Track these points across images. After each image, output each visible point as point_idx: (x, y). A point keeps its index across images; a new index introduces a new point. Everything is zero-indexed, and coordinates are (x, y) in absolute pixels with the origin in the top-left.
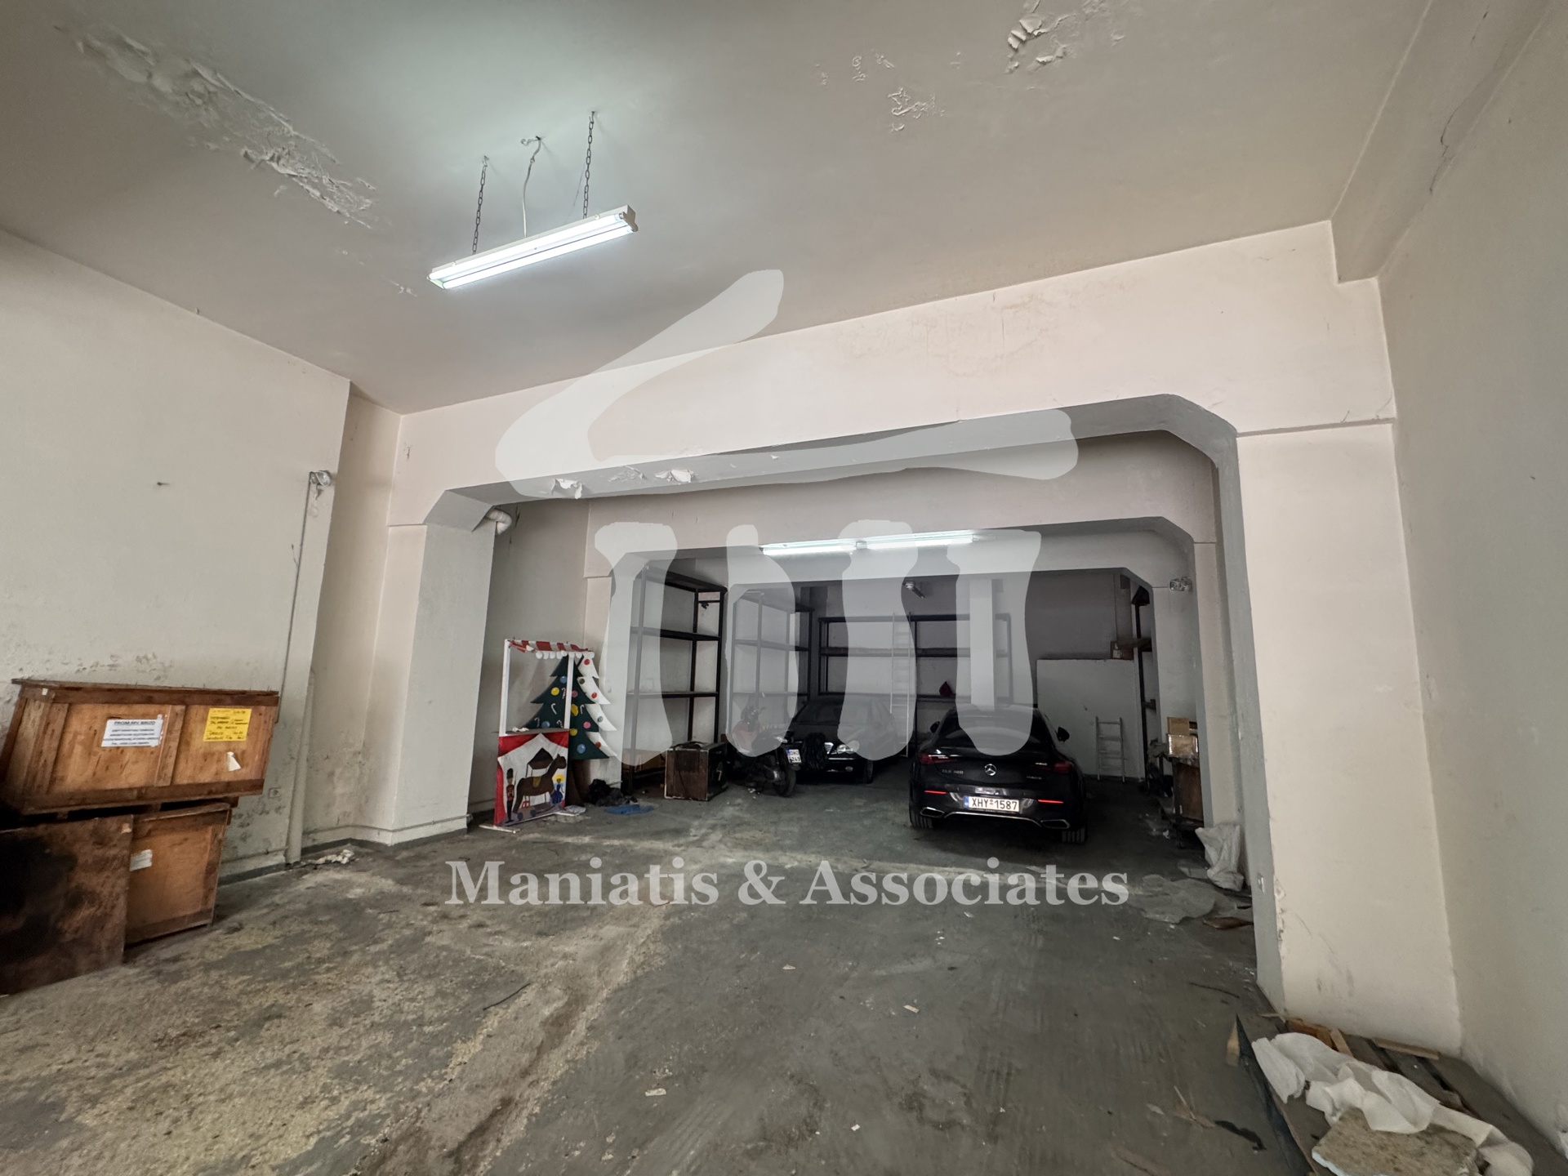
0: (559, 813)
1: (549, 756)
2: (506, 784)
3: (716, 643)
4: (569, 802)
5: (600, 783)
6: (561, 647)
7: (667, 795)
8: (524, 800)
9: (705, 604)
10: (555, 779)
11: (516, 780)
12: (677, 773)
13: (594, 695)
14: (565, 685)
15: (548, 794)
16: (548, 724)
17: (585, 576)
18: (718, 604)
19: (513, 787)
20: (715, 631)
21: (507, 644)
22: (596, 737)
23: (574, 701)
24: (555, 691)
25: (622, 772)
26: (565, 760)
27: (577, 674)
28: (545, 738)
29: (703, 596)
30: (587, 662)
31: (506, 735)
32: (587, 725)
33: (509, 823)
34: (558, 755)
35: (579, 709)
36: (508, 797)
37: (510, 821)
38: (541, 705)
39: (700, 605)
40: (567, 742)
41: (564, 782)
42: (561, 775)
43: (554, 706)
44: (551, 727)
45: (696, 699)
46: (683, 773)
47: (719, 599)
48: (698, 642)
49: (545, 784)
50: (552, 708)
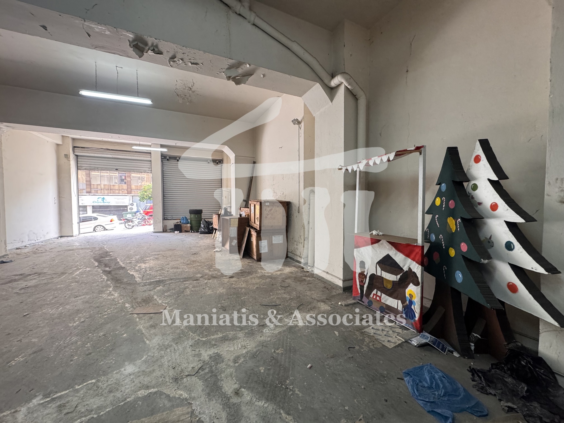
10: (407, 292)
16: (434, 237)
19: (365, 276)
23: (452, 213)
24: (438, 202)
26: (418, 278)
30: (477, 159)
33: (361, 301)
35: (456, 224)
41: (417, 300)
42: (413, 291)
50: (436, 217)
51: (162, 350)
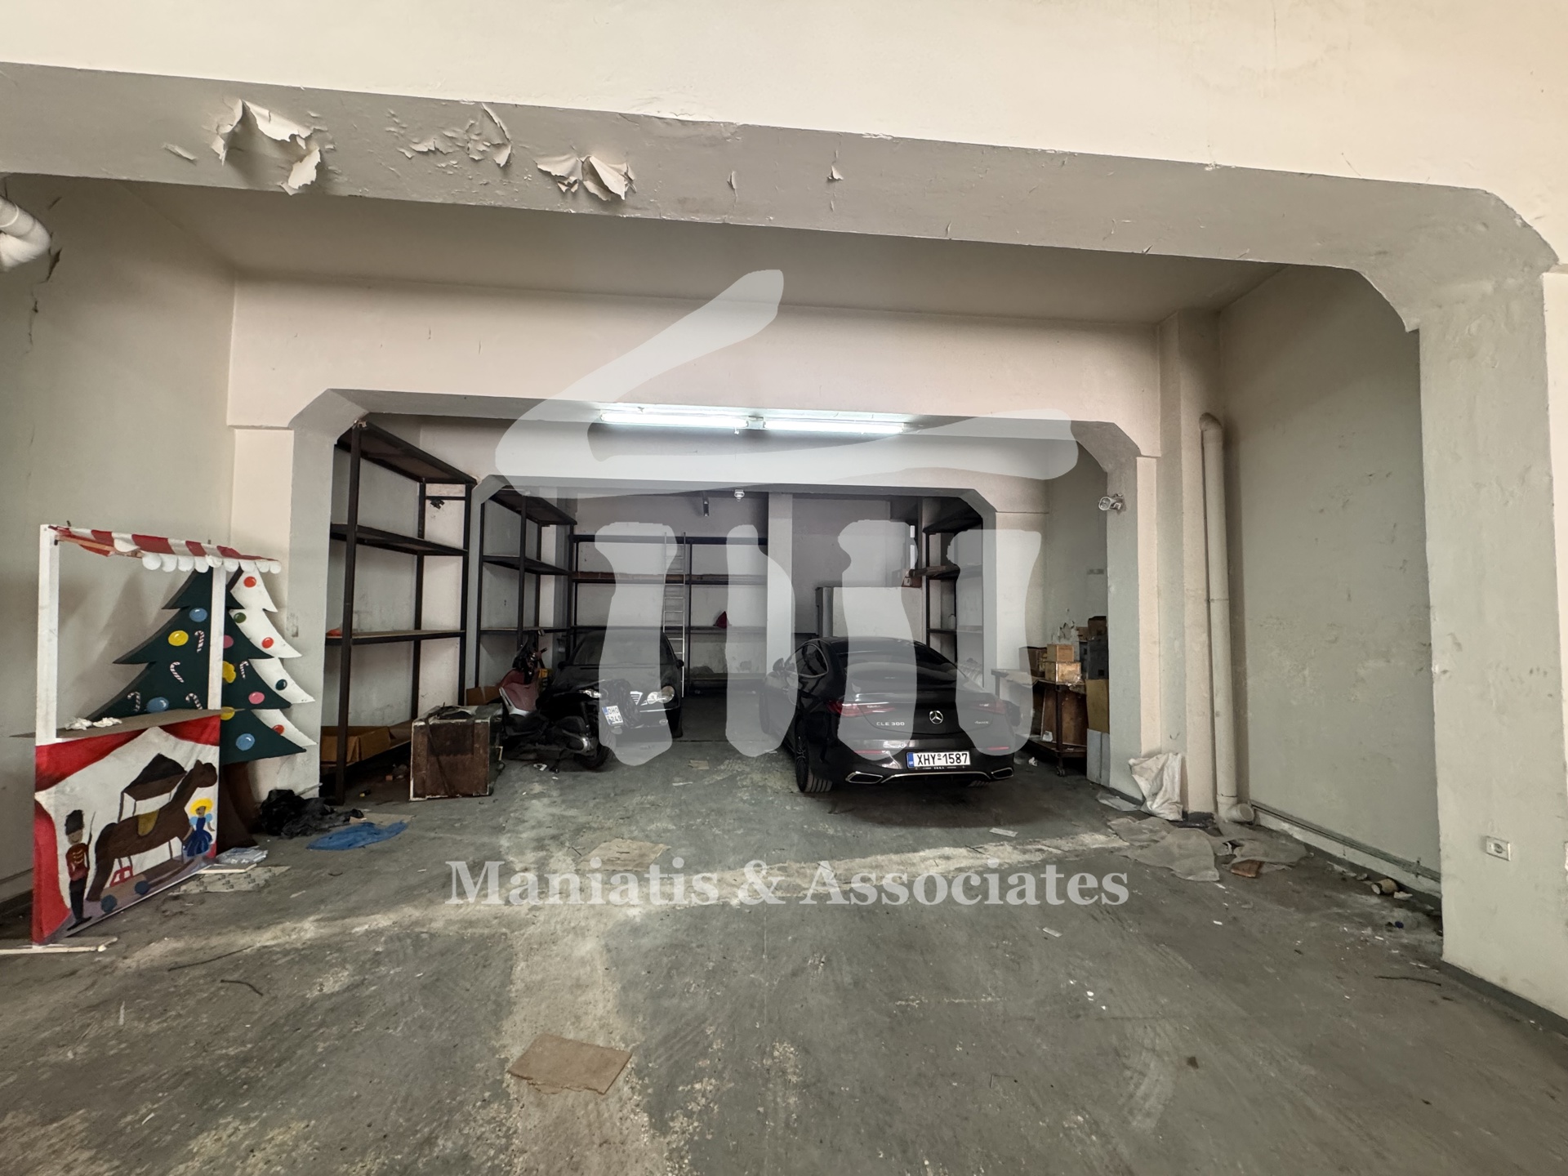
0: (202, 871)
1: (176, 767)
2: (64, 844)
3: (460, 559)
4: (222, 847)
5: (284, 798)
6: (196, 549)
7: (415, 796)
8: (116, 867)
9: (438, 501)
10: (191, 809)
11: (92, 831)
12: (433, 759)
13: (268, 643)
14: (206, 626)
15: (176, 842)
16: (165, 704)
17: (229, 422)
18: (463, 502)
19: (85, 848)
20: (457, 542)
21: (47, 535)
22: (273, 717)
23: (229, 656)
24: (178, 638)
25: (321, 769)
26: (214, 768)
27: (231, 603)
28: (165, 734)
29: (433, 490)
30: (250, 582)
31: (60, 740)
32: (256, 697)
33: (79, 924)
34: (198, 763)
35: (237, 670)
36: (71, 874)
37: (81, 920)
38: (142, 667)
39: (428, 503)
40: (216, 735)
41: (212, 812)
42: (205, 799)
43: (176, 667)
44: (170, 708)
45: (424, 643)
46: (443, 758)
47: (463, 495)
48: (427, 559)
49: (171, 822)
50: (172, 670)
51: (582, 928)
